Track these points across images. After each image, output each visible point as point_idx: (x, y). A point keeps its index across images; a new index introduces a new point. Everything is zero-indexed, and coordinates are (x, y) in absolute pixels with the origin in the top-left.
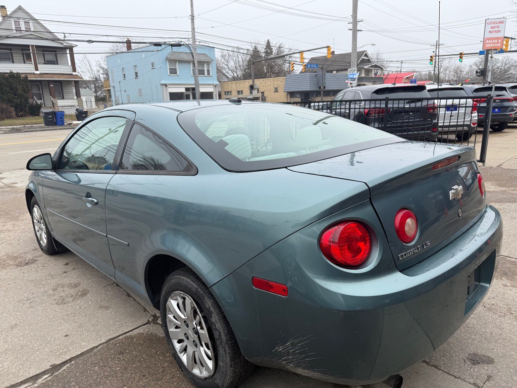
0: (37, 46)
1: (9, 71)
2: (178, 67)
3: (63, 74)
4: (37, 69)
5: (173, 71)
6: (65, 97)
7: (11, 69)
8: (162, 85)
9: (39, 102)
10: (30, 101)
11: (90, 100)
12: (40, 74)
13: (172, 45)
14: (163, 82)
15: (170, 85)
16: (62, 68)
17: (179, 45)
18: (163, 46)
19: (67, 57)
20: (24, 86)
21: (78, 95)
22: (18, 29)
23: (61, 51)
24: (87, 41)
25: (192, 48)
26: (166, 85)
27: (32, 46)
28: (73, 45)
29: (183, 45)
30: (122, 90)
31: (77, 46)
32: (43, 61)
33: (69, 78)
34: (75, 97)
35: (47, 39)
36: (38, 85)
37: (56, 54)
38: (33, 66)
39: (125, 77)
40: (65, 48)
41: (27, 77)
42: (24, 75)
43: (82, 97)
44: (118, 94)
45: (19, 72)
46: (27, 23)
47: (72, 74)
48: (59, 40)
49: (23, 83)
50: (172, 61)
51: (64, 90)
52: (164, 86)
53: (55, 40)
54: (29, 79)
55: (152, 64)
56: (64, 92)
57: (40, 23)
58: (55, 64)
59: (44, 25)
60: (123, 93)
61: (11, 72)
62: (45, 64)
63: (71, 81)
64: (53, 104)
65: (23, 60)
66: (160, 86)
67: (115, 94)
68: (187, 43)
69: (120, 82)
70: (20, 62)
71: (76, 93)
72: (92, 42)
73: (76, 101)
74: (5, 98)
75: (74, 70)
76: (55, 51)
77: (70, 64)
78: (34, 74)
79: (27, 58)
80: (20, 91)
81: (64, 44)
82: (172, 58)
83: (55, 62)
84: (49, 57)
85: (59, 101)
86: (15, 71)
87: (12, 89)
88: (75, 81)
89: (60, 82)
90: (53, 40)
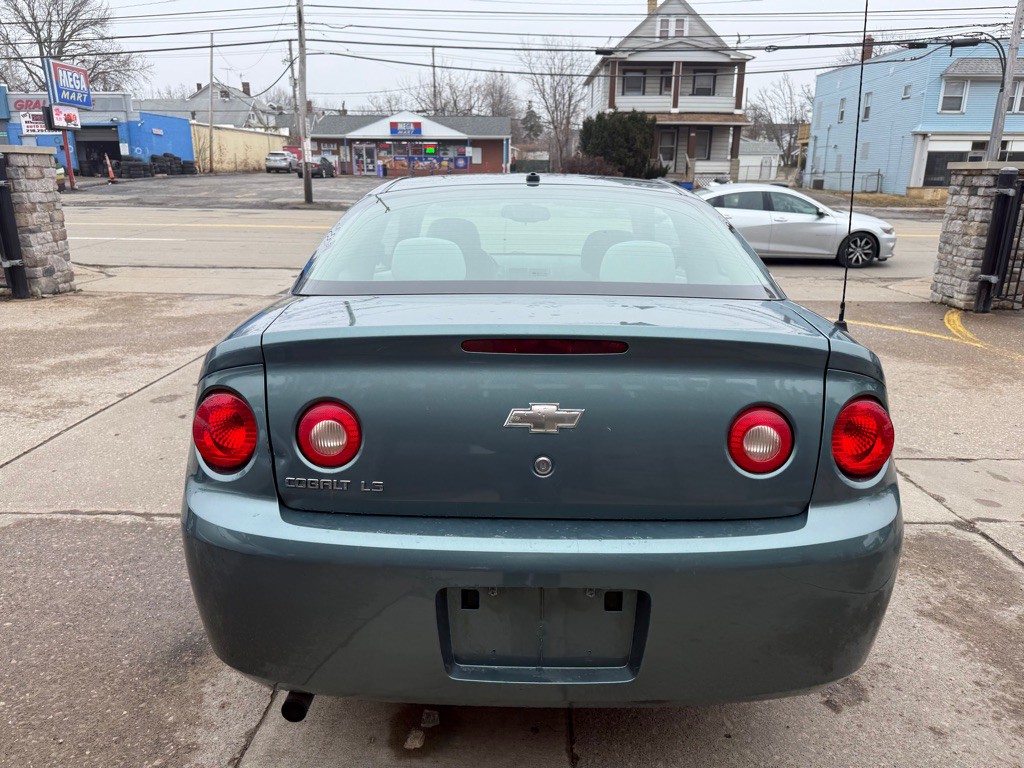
0: (685, 64)
1: (630, 110)
2: (967, 93)
3: (718, 113)
4: (675, 105)
5: (952, 104)
6: (712, 156)
7: (636, 105)
8: (916, 134)
9: (665, 164)
10: (652, 161)
11: (768, 164)
12: (680, 113)
13: (954, 44)
14: (919, 129)
15: (934, 134)
16: (717, 101)
17: (974, 42)
18: (931, 48)
19: (733, 80)
20: (647, 136)
21: (735, 153)
22: (665, 36)
23: (726, 70)
24: (766, 49)
25: (1006, 49)
26: (925, 136)
27: (678, 63)
28: (747, 57)
29: (986, 41)
30: (829, 144)
31: (754, 58)
32: (691, 90)
33: (726, 120)
34: (729, 157)
35: (706, 50)
36: (673, 133)
37: (715, 77)
38: (670, 99)
39: (842, 118)
40: (731, 65)
41: (655, 120)
42: (650, 117)
43: (740, 157)
44: (820, 153)
45: (647, 110)
46: (680, 22)
47: (732, 114)
48: (728, 49)
49: (647, 130)
50: (955, 80)
51: (713, 144)
52: (920, 138)
53: (722, 49)
54: (658, 123)
55: (907, 88)
56: (712, 147)
57: (702, 21)
58: (709, 95)
59: (708, 23)
60: (831, 150)
61: (634, 111)
62: (693, 94)
63: (729, 126)
64: (687, 167)
65: (658, 90)
66: (913, 138)
67: (814, 152)
68: (997, 35)
69: (829, 129)
70: (653, 93)
71: (732, 149)
72: (775, 49)
73: (728, 164)
74: (614, 155)
75: (738, 105)
76: (715, 71)
77: (734, 94)
78: (670, 113)
79: (665, 85)
80: (638, 145)
81: (732, 57)
82: (958, 72)
83: (709, 92)
84: (704, 81)
85: (698, 163)
86: (639, 110)
87: (627, 140)
88: (735, 127)
89: (710, 128)
90: (715, 51)
